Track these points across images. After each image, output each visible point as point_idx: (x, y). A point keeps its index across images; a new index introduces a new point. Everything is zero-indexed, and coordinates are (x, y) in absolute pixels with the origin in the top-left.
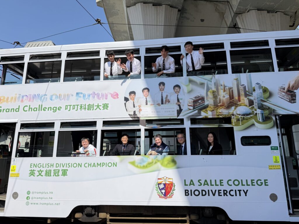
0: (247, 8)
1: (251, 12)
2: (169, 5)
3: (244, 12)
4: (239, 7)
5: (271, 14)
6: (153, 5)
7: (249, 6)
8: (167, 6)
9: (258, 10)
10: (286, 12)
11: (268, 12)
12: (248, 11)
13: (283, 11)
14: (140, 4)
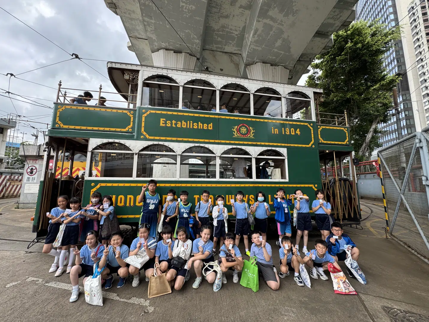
0: (254, 60)
1: (257, 64)
2: (188, 53)
3: (252, 64)
4: (248, 59)
5: (273, 67)
6: (174, 52)
7: (255, 59)
8: (186, 54)
9: (263, 63)
10: (286, 66)
11: (272, 65)
12: (255, 64)
13: (284, 65)
14: (162, 50)
